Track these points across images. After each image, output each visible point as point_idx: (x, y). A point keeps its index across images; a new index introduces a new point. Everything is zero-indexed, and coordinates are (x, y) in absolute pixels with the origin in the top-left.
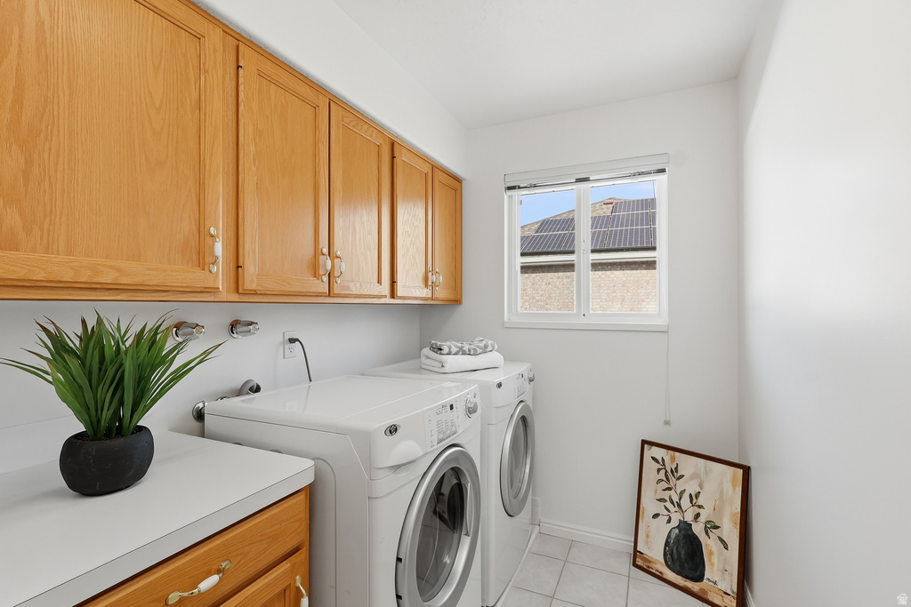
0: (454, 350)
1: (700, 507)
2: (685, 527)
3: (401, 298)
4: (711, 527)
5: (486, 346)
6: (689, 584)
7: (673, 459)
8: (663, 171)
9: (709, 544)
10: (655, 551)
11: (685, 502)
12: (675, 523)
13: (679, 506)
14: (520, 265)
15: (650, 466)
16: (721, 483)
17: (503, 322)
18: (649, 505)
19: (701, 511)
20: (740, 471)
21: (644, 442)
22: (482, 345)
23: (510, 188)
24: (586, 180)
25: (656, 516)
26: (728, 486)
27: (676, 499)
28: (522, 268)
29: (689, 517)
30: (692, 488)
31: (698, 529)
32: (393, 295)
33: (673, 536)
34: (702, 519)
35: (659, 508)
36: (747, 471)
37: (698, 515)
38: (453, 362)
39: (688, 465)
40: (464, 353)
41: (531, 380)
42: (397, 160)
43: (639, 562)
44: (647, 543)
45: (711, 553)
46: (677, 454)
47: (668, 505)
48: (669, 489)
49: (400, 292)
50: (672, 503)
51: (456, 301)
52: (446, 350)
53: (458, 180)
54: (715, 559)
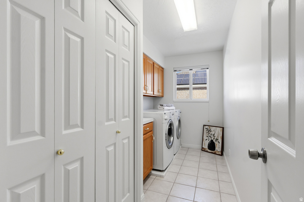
0: (166, 105)
1: (215, 136)
2: (212, 141)
3: (155, 95)
4: (217, 140)
5: (172, 105)
6: (212, 152)
7: (210, 128)
8: (208, 68)
9: (216, 143)
10: (206, 146)
11: (212, 136)
12: (210, 140)
13: (211, 137)
14: (177, 88)
15: (205, 130)
16: (219, 131)
17: (173, 101)
18: (205, 138)
19: (215, 137)
20: (222, 128)
21: (204, 125)
22: (171, 105)
23: (175, 71)
24: (192, 70)
25: (206, 140)
26: (220, 131)
27: (210, 136)
28: (177, 89)
29: (213, 139)
30: (213, 133)
31: (214, 141)
32: (153, 94)
33: (210, 143)
34: (215, 139)
35: (207, 138)
36: (223, 128)
37: (214, 138)
38: (166, 108)
39: (213, 129)
40: (167, 106)
41: (181, 113)
42: (154, 66)
43: (203, 149)
44: (204, 145)
45: (217, 145)
46: (210, 127)
47: (209, 137)
48: (209, 134)
49: (155, 94)
50: (209, 136)
51: (163, 96)
52: (164, 105)
53: (163, 68)
54: (217, 146)
